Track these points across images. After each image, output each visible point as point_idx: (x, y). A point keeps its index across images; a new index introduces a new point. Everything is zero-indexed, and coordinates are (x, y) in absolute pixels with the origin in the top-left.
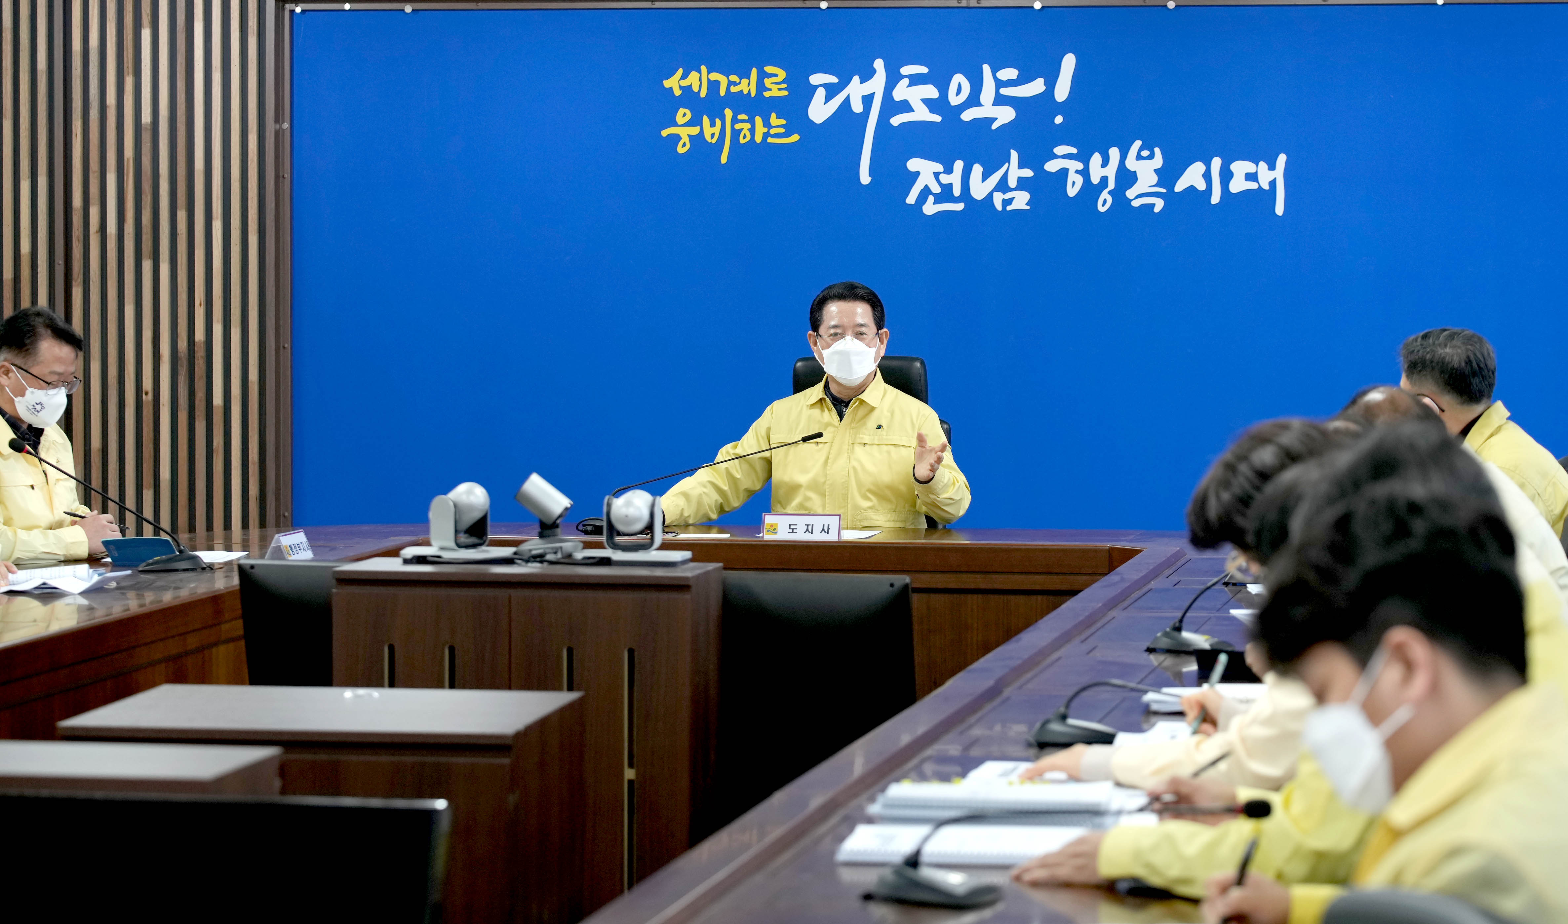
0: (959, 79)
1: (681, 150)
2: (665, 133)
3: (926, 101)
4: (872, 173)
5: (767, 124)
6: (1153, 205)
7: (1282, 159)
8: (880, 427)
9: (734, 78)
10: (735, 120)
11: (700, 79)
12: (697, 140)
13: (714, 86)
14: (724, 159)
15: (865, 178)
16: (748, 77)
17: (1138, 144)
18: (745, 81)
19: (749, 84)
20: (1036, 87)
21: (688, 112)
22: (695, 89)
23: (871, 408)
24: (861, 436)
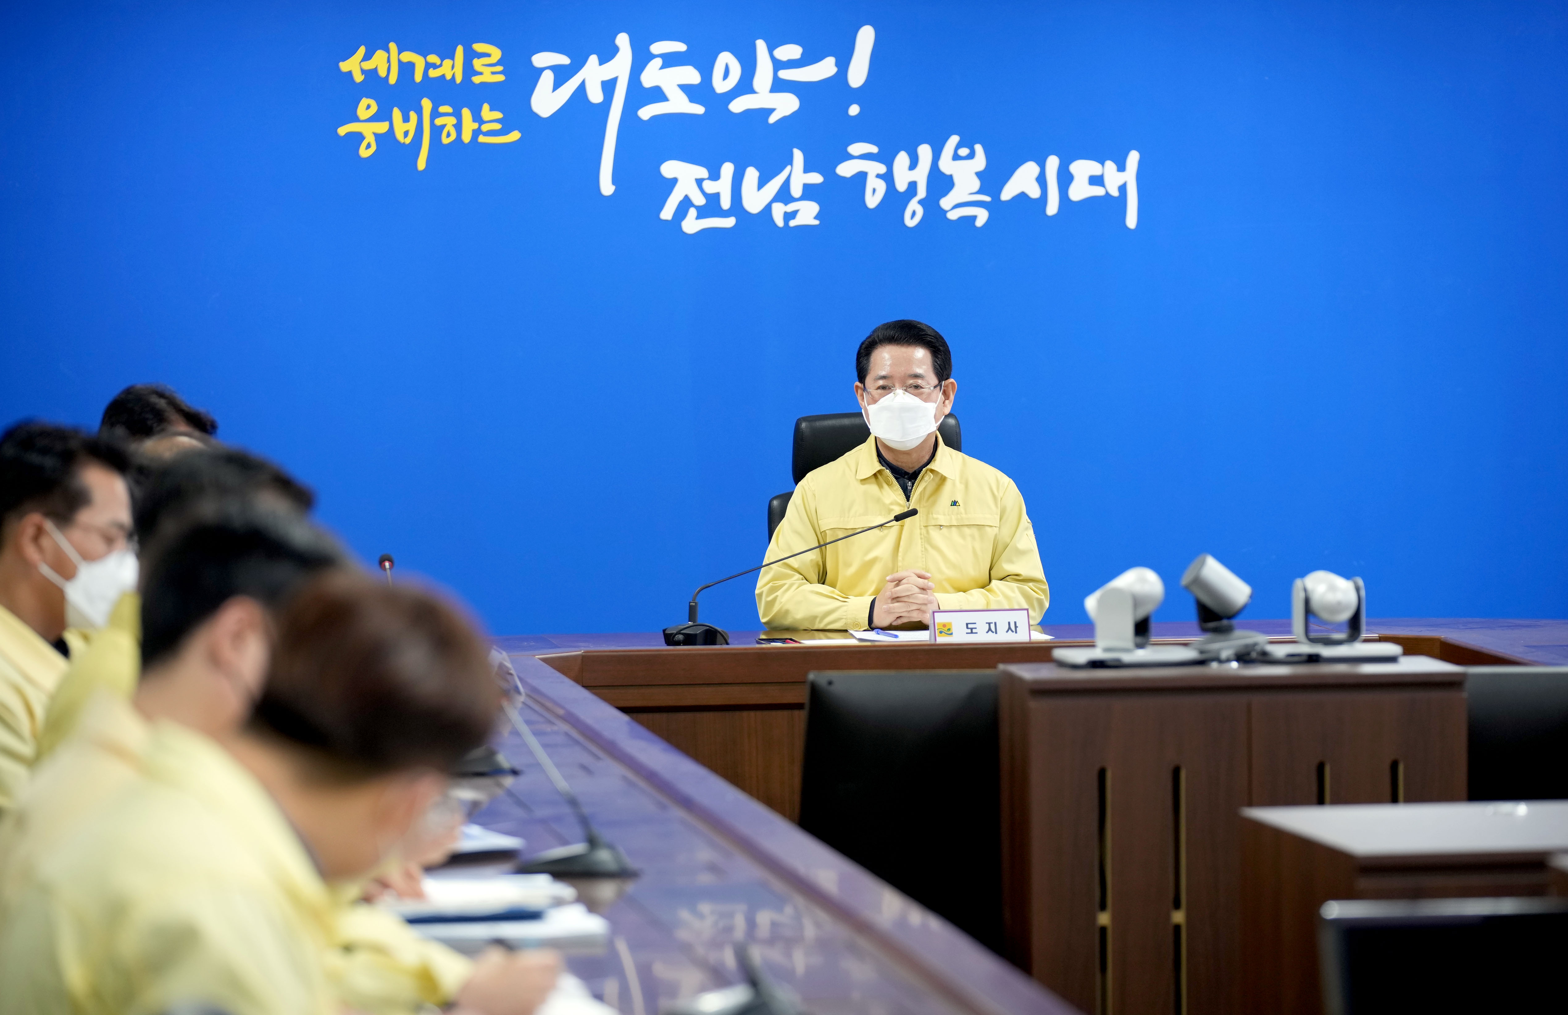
0: (726, 59)
1: (364, 153)
2: (342, 131)
3: (685, 88)
4: (615, 180)
5: (477, 117)
6: (974, 218)
7: (1133, 158)
8: (955, 503)
9: (433, 59)
10: (435, 114)
11: (389, 61)
12: (386, 140)
13: (407, 69)
14: (421, 164)
15: (607, 188)
16: (452, 57)
17: (954, 140)
18: (448, 63)
19: (453, 67)
20: (826, 68)
21: (373, 103)
22: (382, 73)
23: (943, 479)
24: (935, 516)
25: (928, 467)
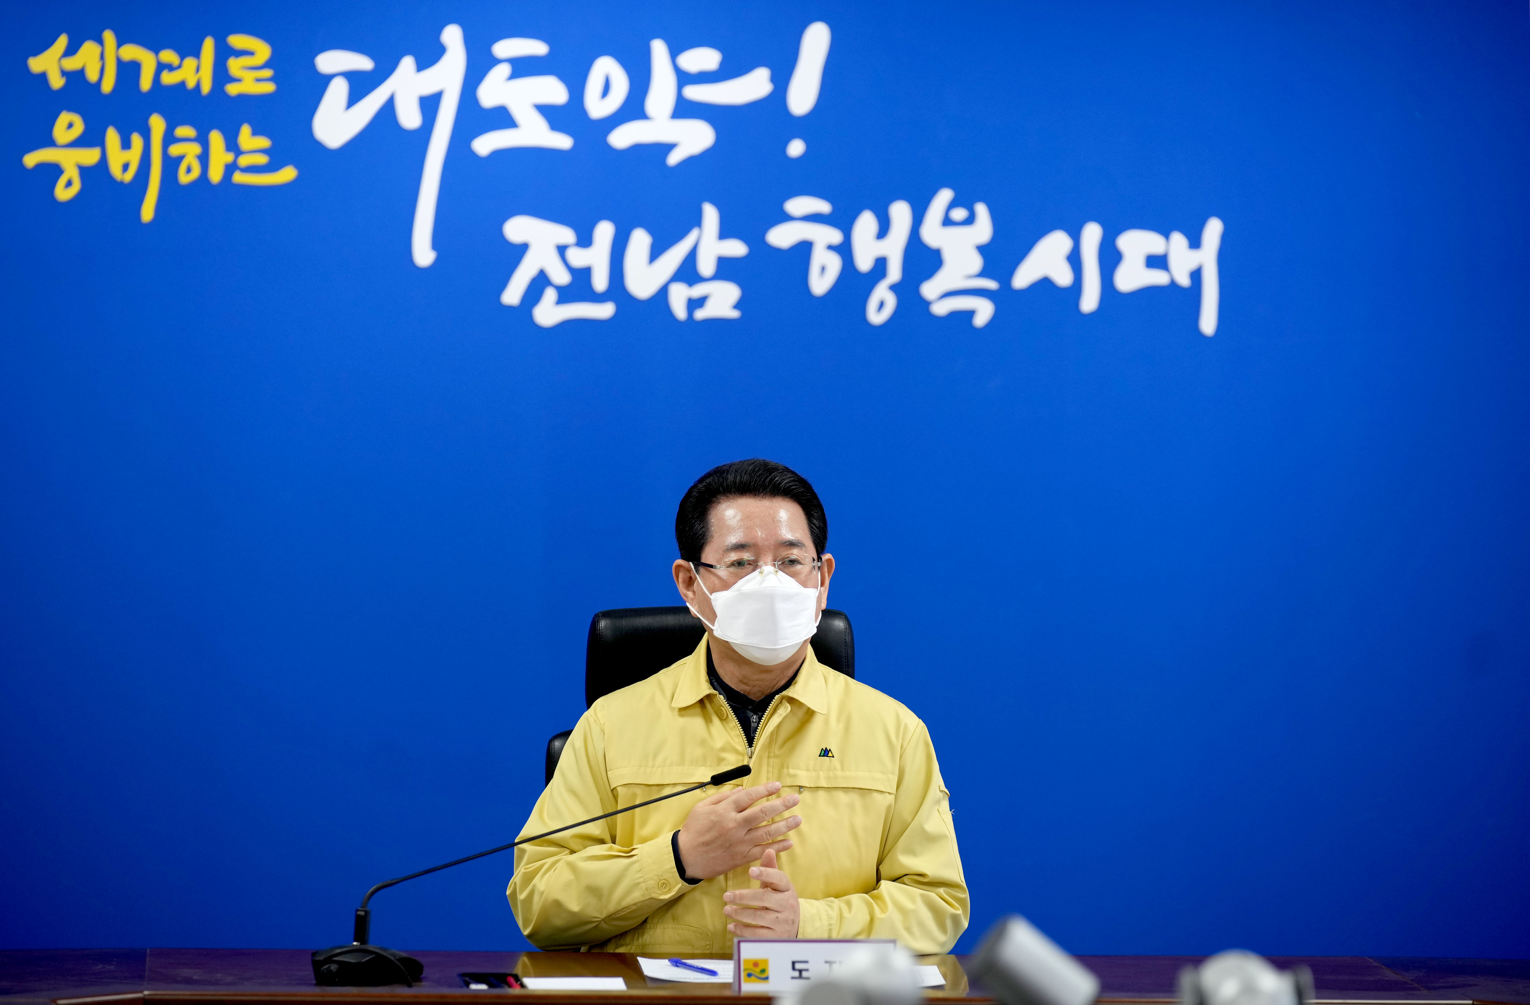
0: (606, 66)
1: (63, 193)
2: (31, 160)
3: (545, 110)
4: (437, 243)
5: (232, 145)
6: (972, 313)
7: (1214, 229)
8: (825, 753)
9: (168, 56)
10: (169, 139)
11: (102, 57)
12: (95, 175)
13: (129, 71)
14: (148, 212)
15: (423, 255)
16: (197, 54)
17: (945, 196)
18: (190, 63)
19: (198, 70)
20: (755, 85)
21: (77, 119)
22: (92, 76)
23: (810, 714)
24: (792, 771)
25: (784, 693)
